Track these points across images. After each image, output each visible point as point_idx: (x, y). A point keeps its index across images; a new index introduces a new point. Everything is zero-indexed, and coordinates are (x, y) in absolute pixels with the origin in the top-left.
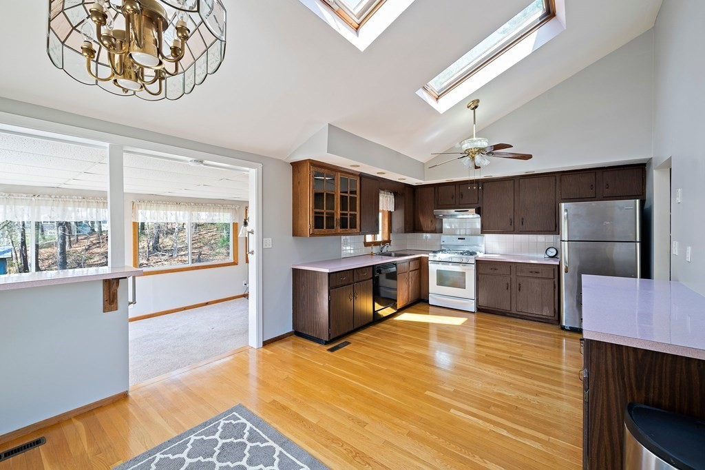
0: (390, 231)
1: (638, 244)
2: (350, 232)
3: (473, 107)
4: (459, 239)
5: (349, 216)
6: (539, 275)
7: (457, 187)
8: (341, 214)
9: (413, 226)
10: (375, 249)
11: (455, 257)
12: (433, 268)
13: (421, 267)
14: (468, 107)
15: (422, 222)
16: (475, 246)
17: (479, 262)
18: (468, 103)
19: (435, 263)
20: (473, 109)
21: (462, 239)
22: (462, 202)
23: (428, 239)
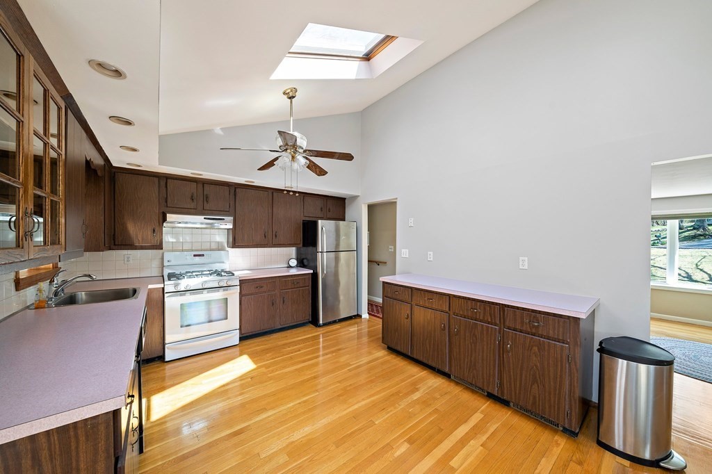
1: (355, 252)
3: (291, 94)
4: (195, 256)
6: (298, 285)
9: (116, 239)
11: (213, 281)
12: (172, 304)
14: (285, 93)
15: (131, 232)
16: (218, 264)
17: (243, 282)
18: (287, 87)
19: (177, 296)
20: (290, 98)
21: (199, 255)
22: (207, 206)
23: (131, 259)
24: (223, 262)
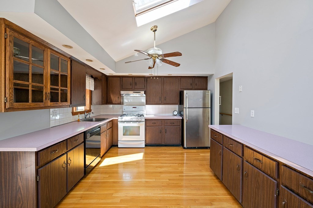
0: (91, 103)
1: (210, 108)
2: (61, 105)
3: (154, 29)
4: (133, 108)
5: (60, 92)
6: (174, 125)
7: (133, 79)
8: (51, 89)
9: (106, 100)
10: (81, 117)
11: (134, 118)
12: (121, 126)
13: (113, 125)
14: (151, 30)
15: (112, 98)
16: (142, 112)
17: (146, 120)
18: (152, 26)
19: (122, 123)
20: (154, 31)
21: (135, 108)
22: (136, 87)
23: (114, 108)
24: (143, 111)
